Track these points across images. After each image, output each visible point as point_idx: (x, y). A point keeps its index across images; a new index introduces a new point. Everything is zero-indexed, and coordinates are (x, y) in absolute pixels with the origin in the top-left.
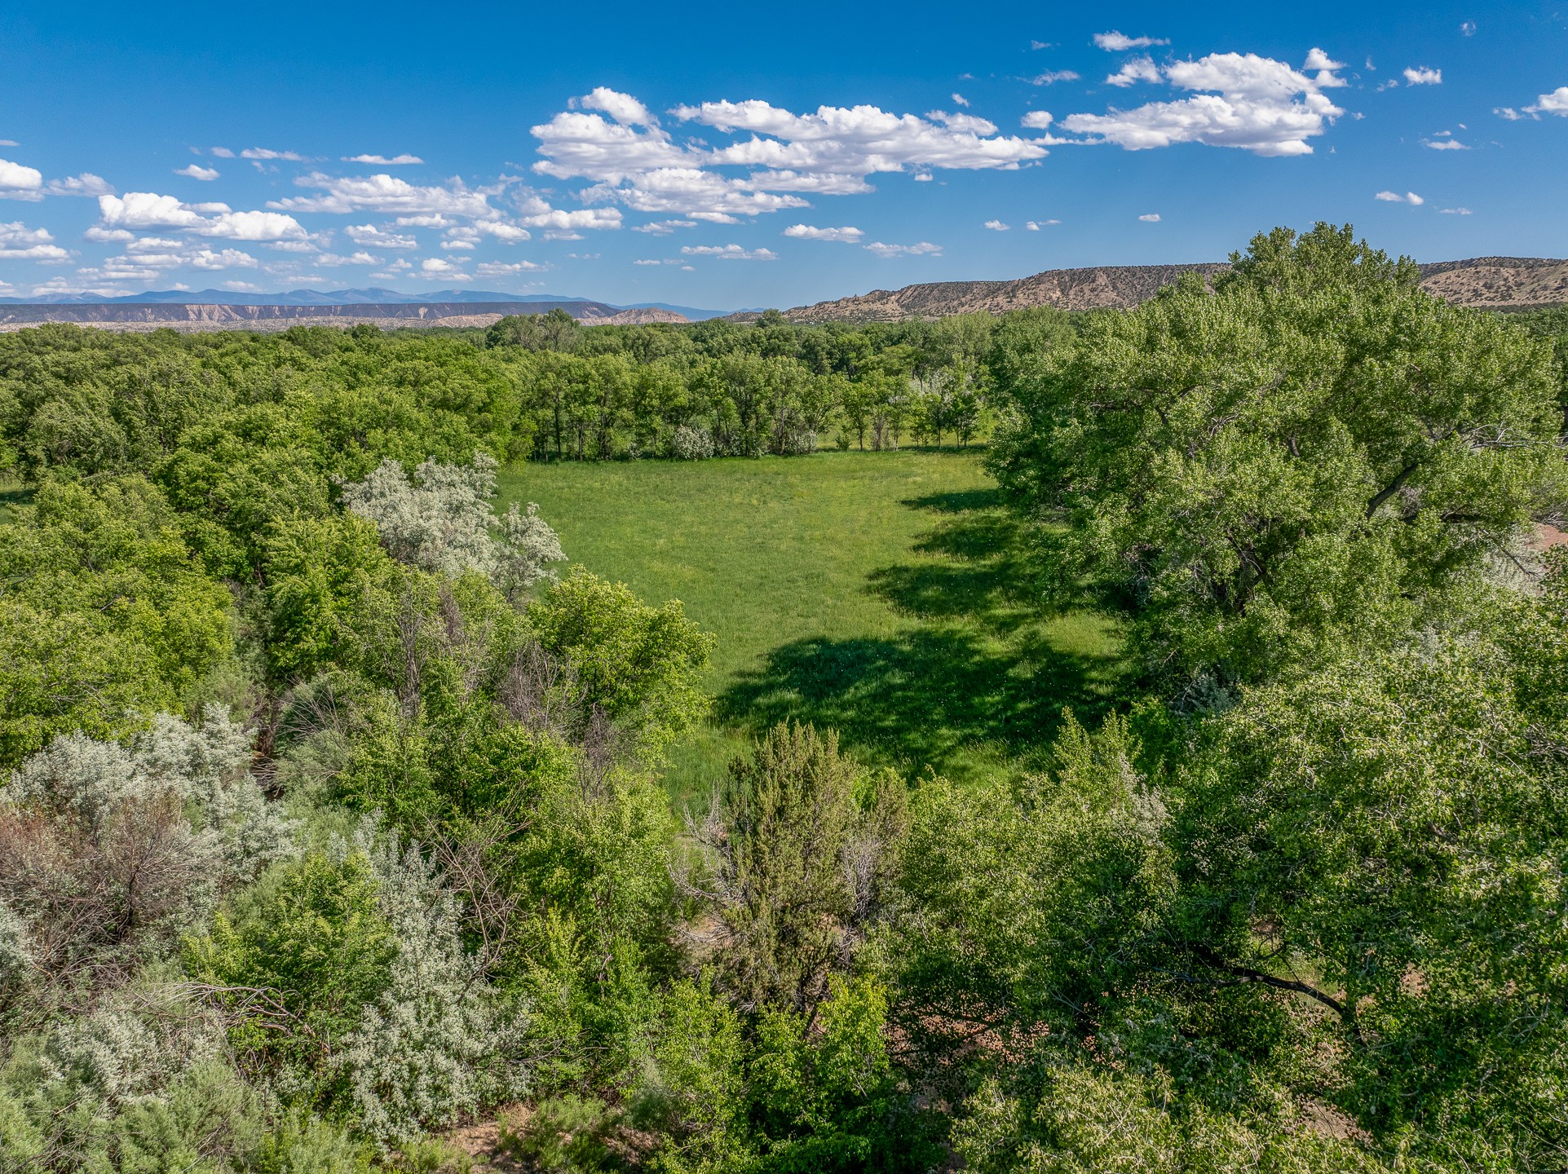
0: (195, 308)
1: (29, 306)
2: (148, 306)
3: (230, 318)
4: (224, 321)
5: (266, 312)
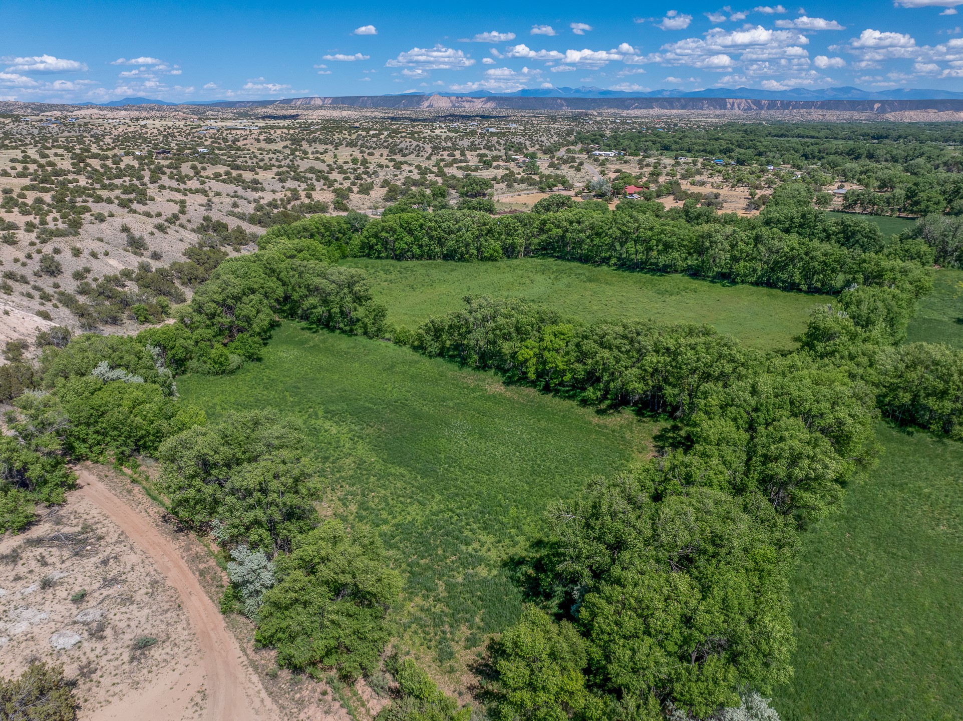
0: (731, 101)
1: (646, 99)
2: (705, 99)
3: (750, 108)
4: (745, 110)
5: (772, 105)
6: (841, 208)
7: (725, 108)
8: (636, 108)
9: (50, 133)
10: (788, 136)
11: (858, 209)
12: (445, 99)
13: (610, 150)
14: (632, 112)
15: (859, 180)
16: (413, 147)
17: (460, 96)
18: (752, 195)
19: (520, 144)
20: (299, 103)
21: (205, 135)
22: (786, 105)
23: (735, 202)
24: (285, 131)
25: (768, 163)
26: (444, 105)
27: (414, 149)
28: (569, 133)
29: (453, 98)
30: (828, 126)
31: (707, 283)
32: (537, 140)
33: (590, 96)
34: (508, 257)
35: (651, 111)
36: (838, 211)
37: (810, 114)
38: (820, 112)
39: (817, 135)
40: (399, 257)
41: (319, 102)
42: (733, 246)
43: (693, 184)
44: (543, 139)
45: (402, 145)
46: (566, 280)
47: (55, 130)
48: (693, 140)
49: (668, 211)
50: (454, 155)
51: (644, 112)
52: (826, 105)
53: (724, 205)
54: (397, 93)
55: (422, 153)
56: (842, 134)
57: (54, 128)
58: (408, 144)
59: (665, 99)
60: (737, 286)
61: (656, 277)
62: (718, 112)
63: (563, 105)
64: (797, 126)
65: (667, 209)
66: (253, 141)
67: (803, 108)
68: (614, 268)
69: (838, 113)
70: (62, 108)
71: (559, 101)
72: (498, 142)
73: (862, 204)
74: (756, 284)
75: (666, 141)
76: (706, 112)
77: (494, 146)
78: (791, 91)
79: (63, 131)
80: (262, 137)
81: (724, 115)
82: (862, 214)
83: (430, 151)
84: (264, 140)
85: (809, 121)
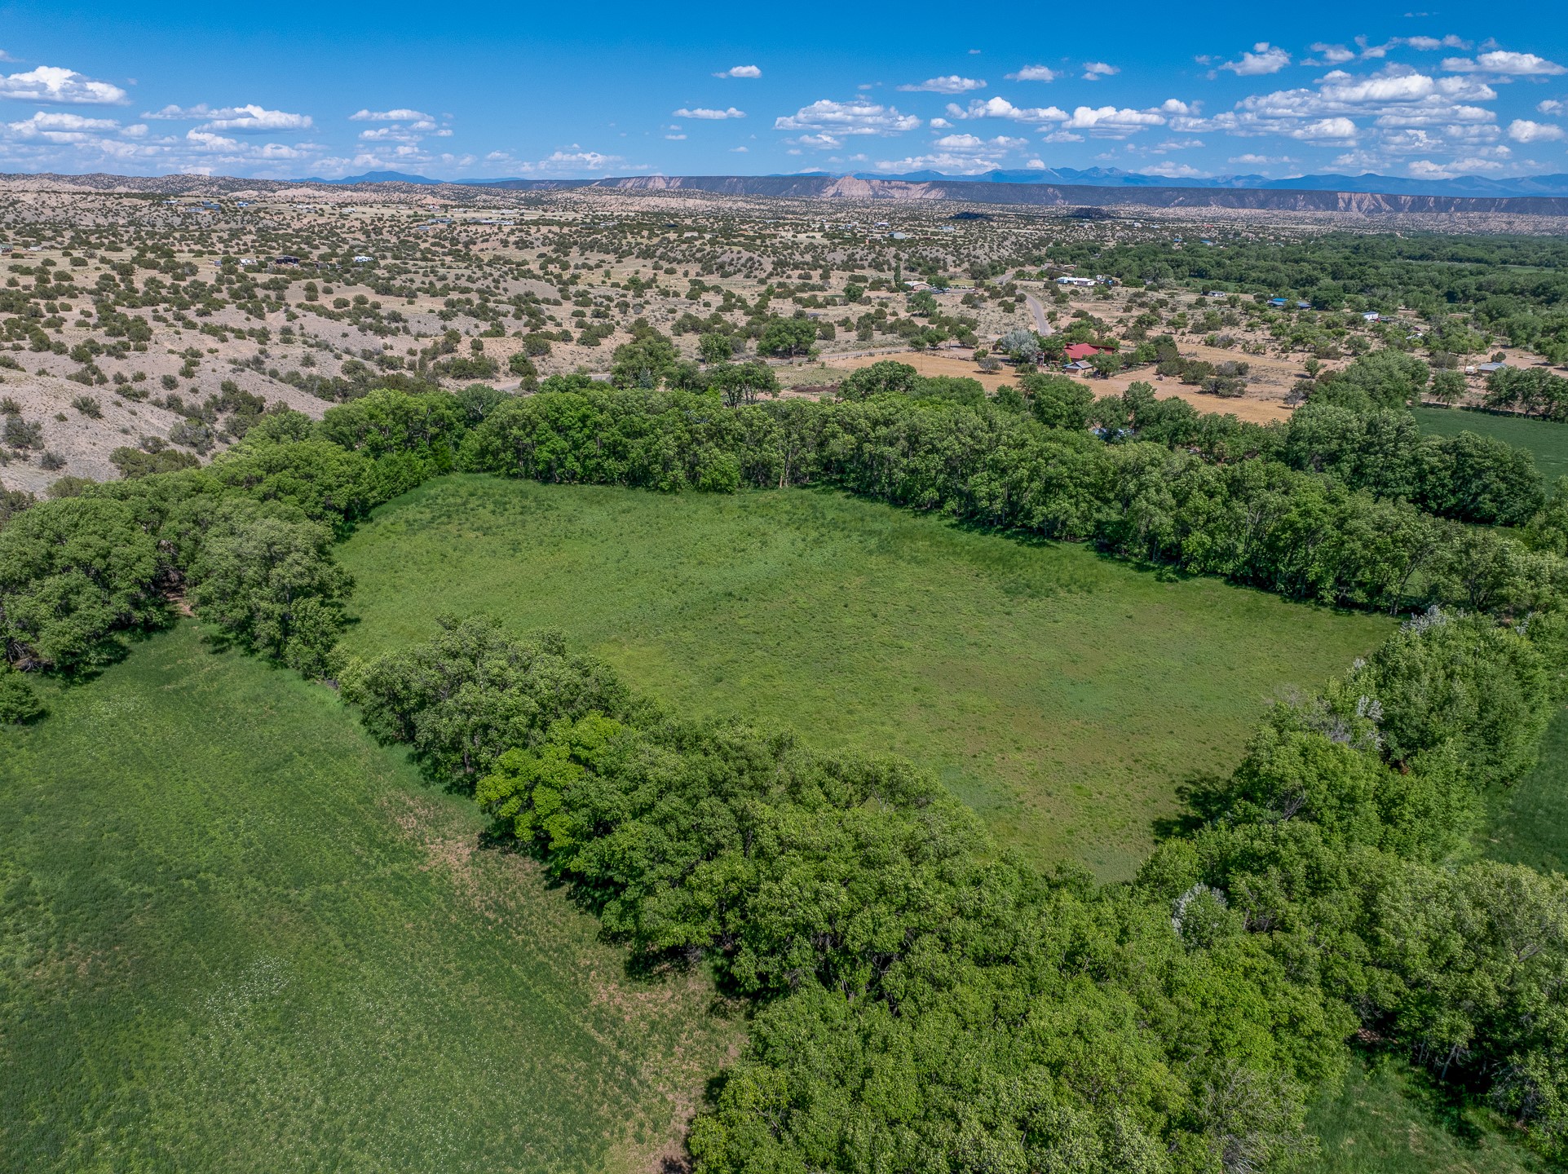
0: (1346, 196)
1: (1198, 190)
2: (1301, 192)
3: (1379, 209)
4: (1370, 212)
5: (1419, 204)
6: (1483, 403)
7: (1335, 207)
8: (1179, 205)
9: (198, 223)
10: (1433, 259)
11: (1518, 408)
12: (863, 183)
13: (1092, 276)
14: (1171, 212)
15: (1538, 346)
16: (743, 261)
17: (888, 180)
18: (1311, 369)
19: (937, 260)
20: (629, 185)
21: (426, 233)
22: (1443, 205)
23: (1275, 383)
24: (556, 229)
25: (1372, 308)
26: (860, 193)
27: (744, 265)
28: (1043, 242)
29: (876, 183)
30: (1514, 242)
31: (1128, 571)
32: (968, 255)
33: (1106, 183)
34: (757, 485)
35: (1204, 211)
36: (1477, 409)
37: (1485, 220)
38: (1505, 217)
39: (1486, 257)
40: (546, 476)
41: (661, 185)
42: (1182, 499)
43: (1211, 343)
44: (979, 252)
45: (725, 258)
46: (837, 543)
47: (206, 220)
48: (1252, 262)
49: (1097, 406)
50: (810, 278)
51: (1192, 211)
52: (1517, 205)
53: (1250, 388)
54: (789, 173)
55: (757, 273)
56: (1534, 258)
57: (205, 216)
58: (735, 256)
59: (1232, 192)
60: (1192, 582)
61: (1025, 549)
62: (1320, 214)
63: (1056, 197)
64: (1455, 241)
65: (1097, 399)
66: (498, 243)
67: (1474, 210)
68: (954, 520)
69: (1537, 218)
70: (265, 185)
71: (1050, 190)
72: (896, 257)
73: (1525, 398)
74: (1234, 580)
75: (1201, 263)
76: (1300, 214)
77: (888, 262)
78: (1456, 180)
79: (219, 221)
80: (512, 239)
81: (1331, 220)
82: (1526, 416)
83: (769, 268)
84: (516, 243)
85: (1482, 233)
